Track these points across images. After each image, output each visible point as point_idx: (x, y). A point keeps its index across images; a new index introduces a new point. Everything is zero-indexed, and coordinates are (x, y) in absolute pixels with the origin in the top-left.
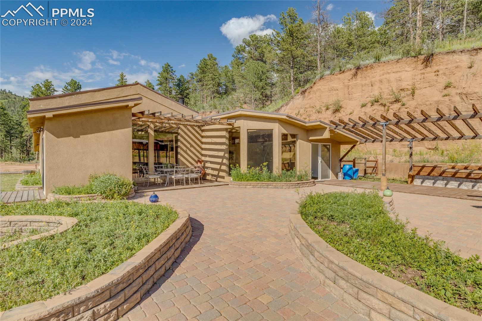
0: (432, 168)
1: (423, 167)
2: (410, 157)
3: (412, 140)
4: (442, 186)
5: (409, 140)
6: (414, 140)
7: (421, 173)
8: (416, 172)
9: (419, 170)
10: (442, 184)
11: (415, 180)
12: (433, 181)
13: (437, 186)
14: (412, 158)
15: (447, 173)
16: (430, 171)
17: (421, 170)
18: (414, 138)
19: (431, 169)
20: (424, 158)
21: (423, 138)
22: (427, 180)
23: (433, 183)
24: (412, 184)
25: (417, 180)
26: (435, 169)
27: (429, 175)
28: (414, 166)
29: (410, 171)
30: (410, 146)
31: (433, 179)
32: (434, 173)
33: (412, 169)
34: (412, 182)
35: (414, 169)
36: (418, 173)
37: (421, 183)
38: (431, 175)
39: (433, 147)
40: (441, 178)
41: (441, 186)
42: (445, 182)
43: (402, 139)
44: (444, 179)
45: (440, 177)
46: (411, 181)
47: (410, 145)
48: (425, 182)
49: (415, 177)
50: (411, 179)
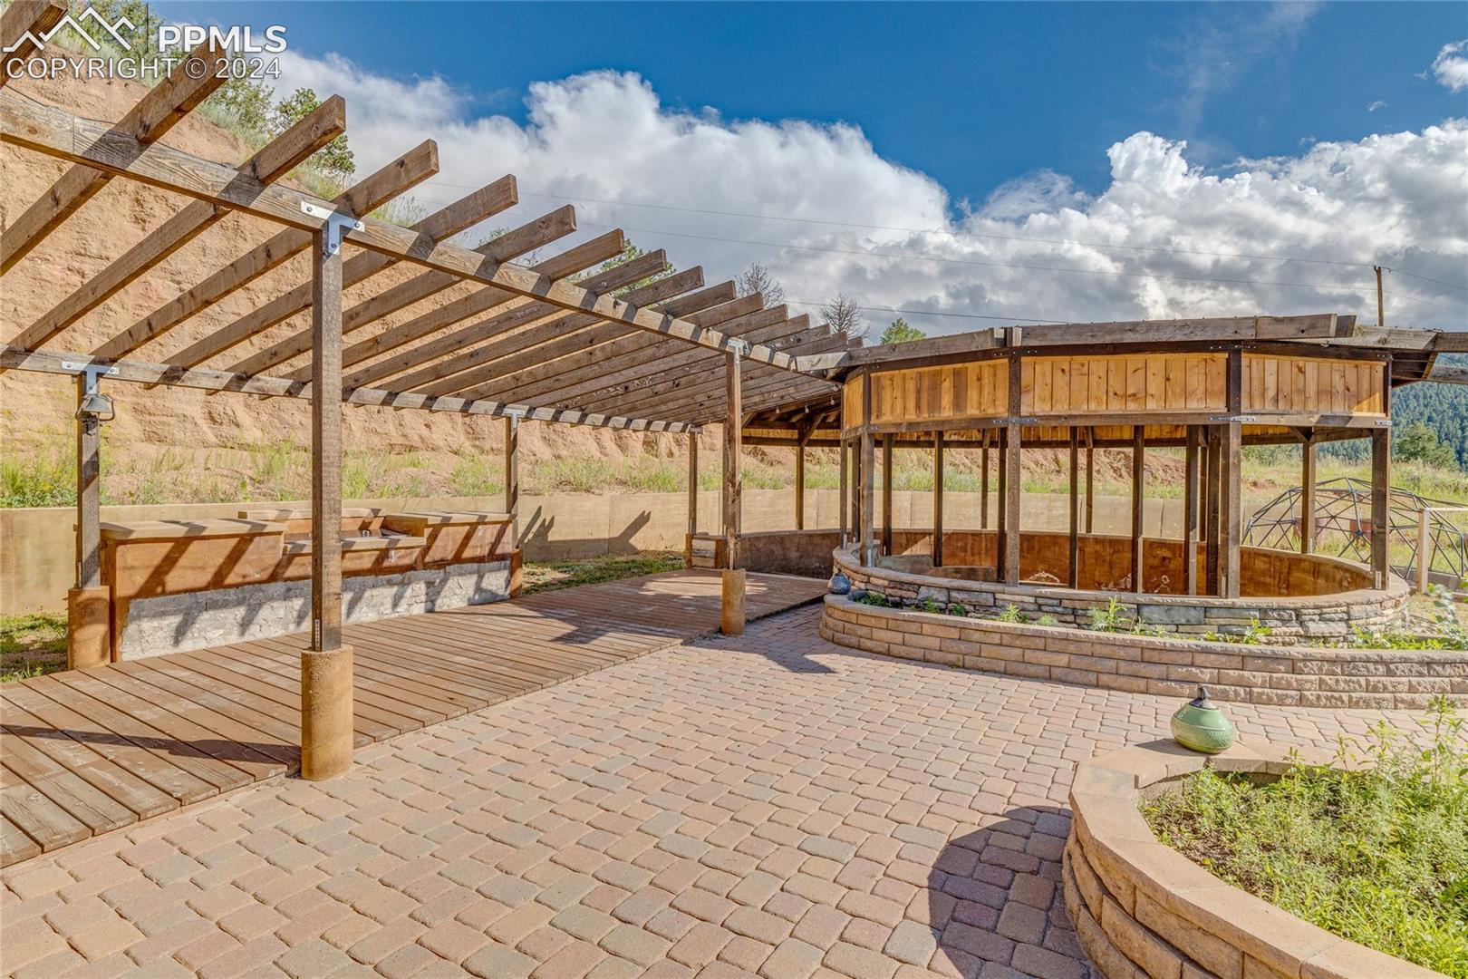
0: (234, 541)
1: (183, 542)
3: (99, 367)
4: (280, 633)
5: (79, 366)
6: (115, 370)
7: (174, 580)
8: (140, 578)
9: (157, 561)
10: (283, 622)
11: (132, 629)
12: (241, 612)
13: (260, 636)
15: (304, 560)
16: (220, 560)
17: (170, 562)
18: (113, 361)
19: (227, 551)
21: (172, 369)
22: (206, 616)
23: (242, 625)
24: (107, 661)
25: (146, 625)
26: (251, 547)
27: (218, 582)
28: (121, 543)
31: (239, 603)
32: (249, 568)
34: (111, 642)
36: (154, 585)
37: (169, 641)
38: (231, 579)
40: (279, 587)
41: (275, 632)
42: (298, 603)
44: (291, 593)
45: (272, 584)
46: (104, 641)
48: (195, 630)
49: (132, 612)
50: (100, 629)
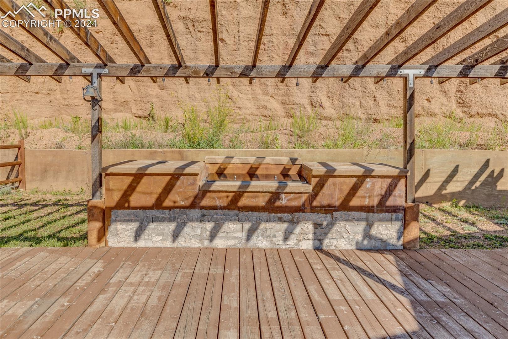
0: (168, 178)
1: (138, 176)
2: (93, 138)
3: (99, 70)
4: (198, 245)
5: (90, 70)
6: (106, 70)
7: (135, 200)
8: (116, 197)
9: (125, 187)
10: (200, 238)
11: (112, 228)
12: (173, 226)
13: (185, 245)
14: (100, 141)
15: (214, 195)
16: (160, 190)
17: (131, 188)
18: (106, 65)
19: (163, 185)
20: (134, 136)
21: (135, 66)
22: (151, 225)
23: (174, 236)
24: (103, 244)
25: (120, 226)
26: (178, 183)
27: (158, 204)
28: (107, 175)
29: (93, 195)
30: (91, 92)
31: (172, 220)
32: (177, 197)
33: (101, 185)
34: (102, 234)
35: (107, 183)
36: (124, 202)
37: (132, 239)
38: (167, 203)
39: (146, 114)
40: (196, 213)
41: (195, 244)
42: (209, 226)
43: (61, 66)
44: (205, 218)
45: (193, 210)
46: (99, 231)
47: (91, 90)
48: (144, 236)
49: (113, 217)
50: (98, 225)
